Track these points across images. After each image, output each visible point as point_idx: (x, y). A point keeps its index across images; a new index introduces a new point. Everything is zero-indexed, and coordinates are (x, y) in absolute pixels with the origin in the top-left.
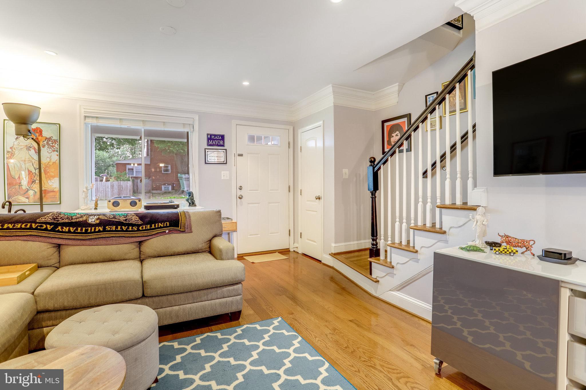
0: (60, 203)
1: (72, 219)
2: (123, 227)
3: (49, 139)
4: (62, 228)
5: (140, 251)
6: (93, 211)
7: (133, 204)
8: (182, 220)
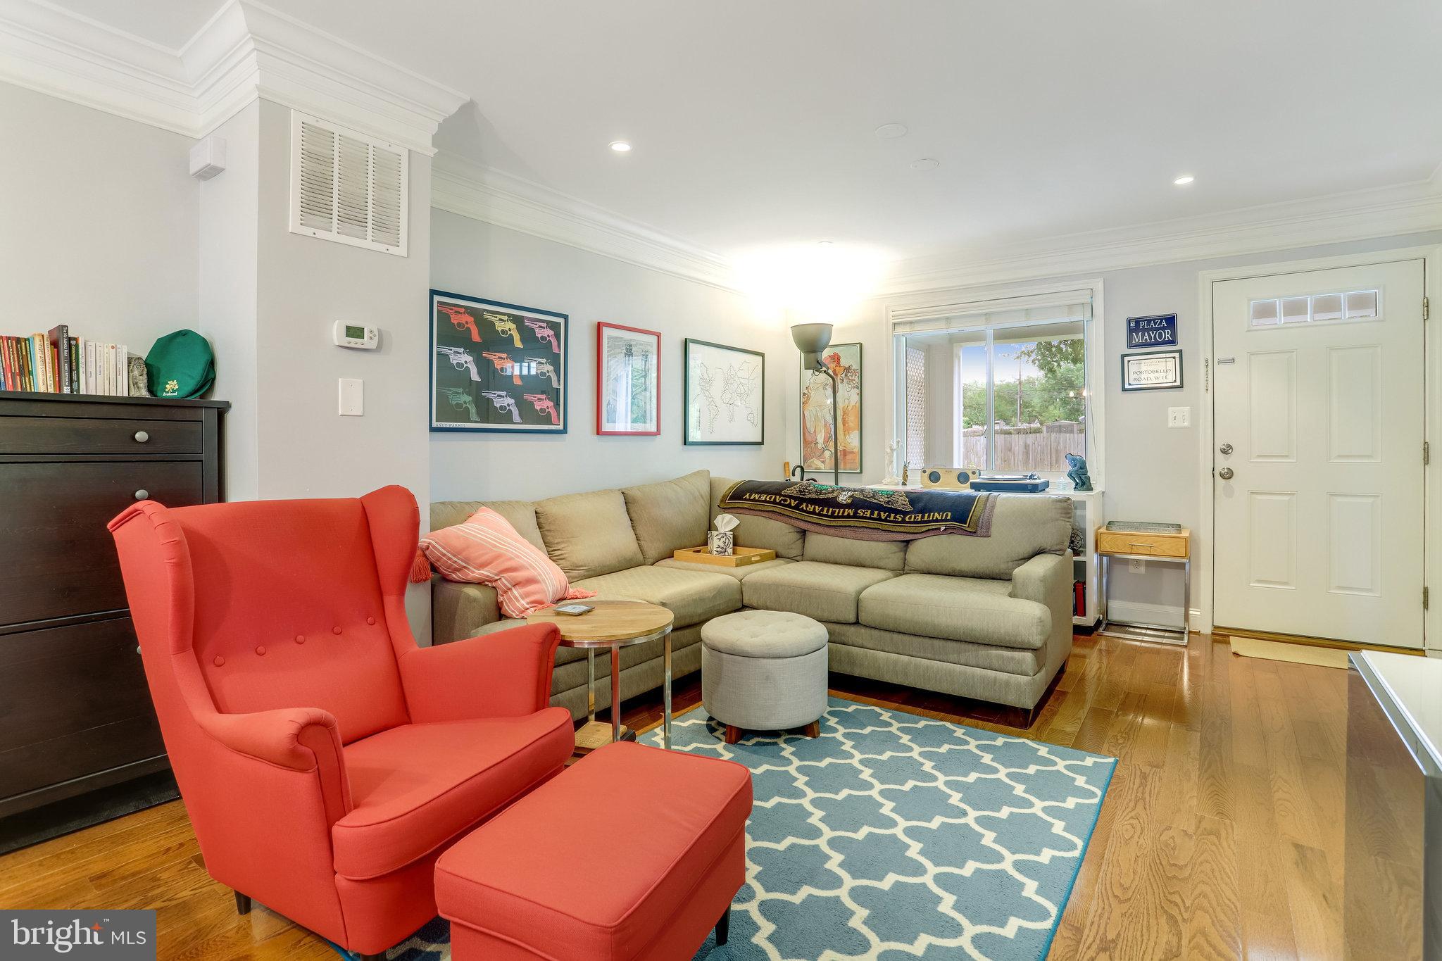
0: (861, 472)
1: (820, 494)
2: (882, 513)
3: (848, 369)
4: (807, 506)
5: (905, 560)
6: (900, 488)
7: (961, 479)
8: (976, 511)
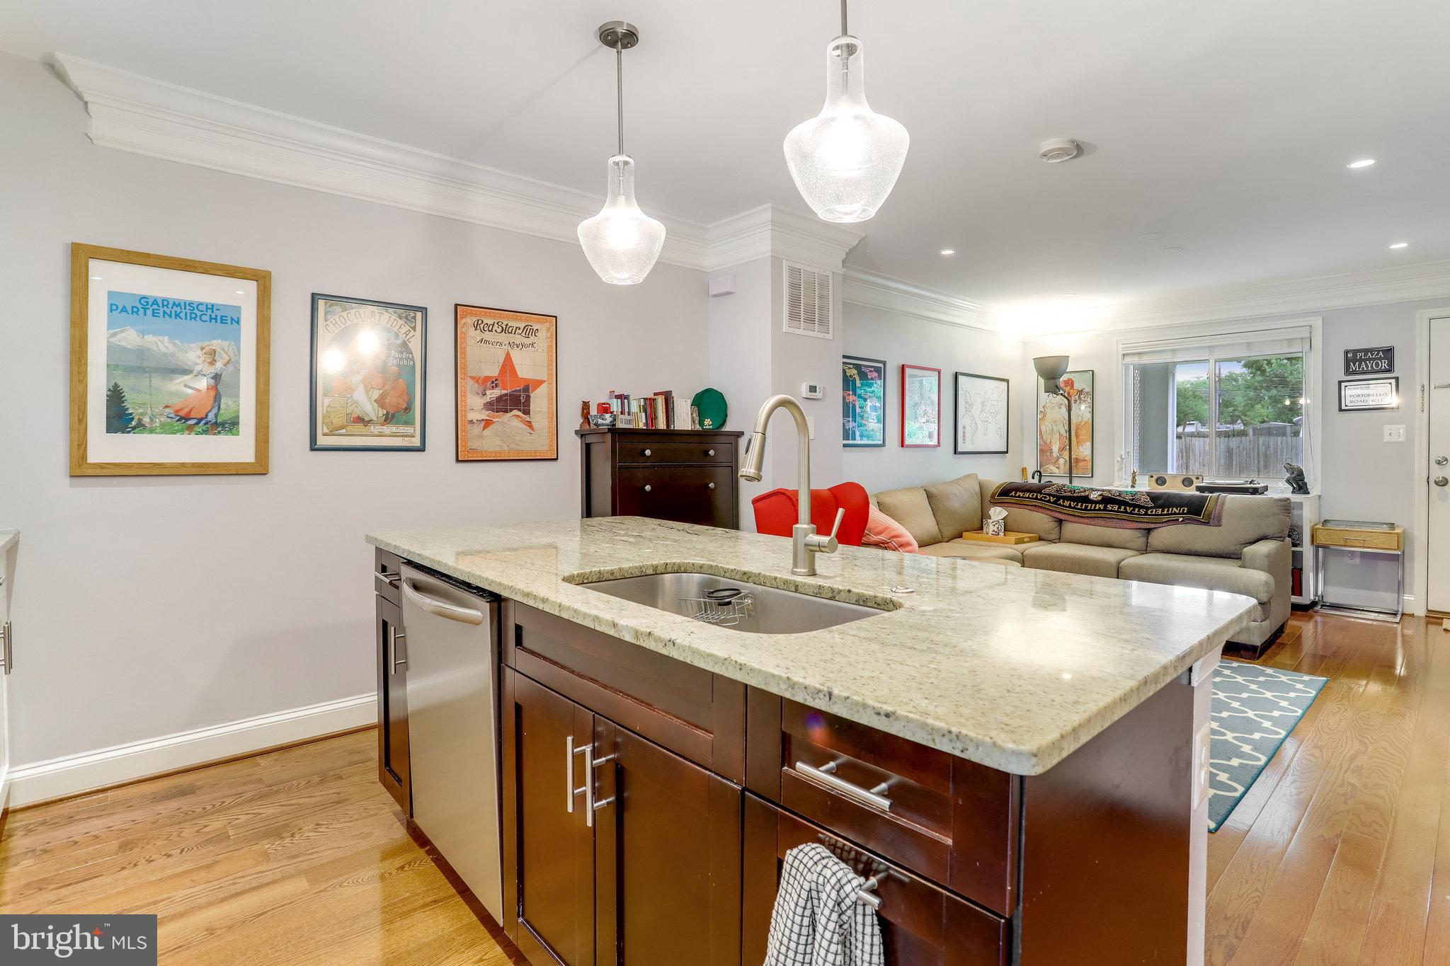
0: (1092, 476)
1: (1074, 493)
2: (1128, 508)
3: (1080, 392)
4: (1064, 502)
5: (1148, 542)
6: (1130, 489)
7: (1186, 483)
8: (1209, 506)
